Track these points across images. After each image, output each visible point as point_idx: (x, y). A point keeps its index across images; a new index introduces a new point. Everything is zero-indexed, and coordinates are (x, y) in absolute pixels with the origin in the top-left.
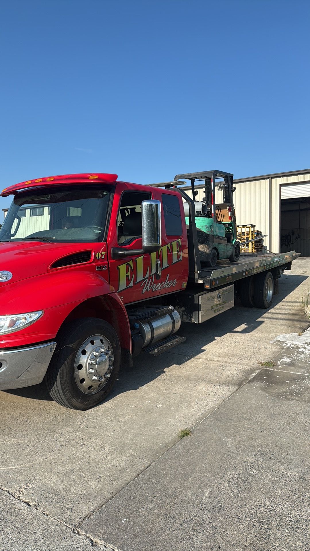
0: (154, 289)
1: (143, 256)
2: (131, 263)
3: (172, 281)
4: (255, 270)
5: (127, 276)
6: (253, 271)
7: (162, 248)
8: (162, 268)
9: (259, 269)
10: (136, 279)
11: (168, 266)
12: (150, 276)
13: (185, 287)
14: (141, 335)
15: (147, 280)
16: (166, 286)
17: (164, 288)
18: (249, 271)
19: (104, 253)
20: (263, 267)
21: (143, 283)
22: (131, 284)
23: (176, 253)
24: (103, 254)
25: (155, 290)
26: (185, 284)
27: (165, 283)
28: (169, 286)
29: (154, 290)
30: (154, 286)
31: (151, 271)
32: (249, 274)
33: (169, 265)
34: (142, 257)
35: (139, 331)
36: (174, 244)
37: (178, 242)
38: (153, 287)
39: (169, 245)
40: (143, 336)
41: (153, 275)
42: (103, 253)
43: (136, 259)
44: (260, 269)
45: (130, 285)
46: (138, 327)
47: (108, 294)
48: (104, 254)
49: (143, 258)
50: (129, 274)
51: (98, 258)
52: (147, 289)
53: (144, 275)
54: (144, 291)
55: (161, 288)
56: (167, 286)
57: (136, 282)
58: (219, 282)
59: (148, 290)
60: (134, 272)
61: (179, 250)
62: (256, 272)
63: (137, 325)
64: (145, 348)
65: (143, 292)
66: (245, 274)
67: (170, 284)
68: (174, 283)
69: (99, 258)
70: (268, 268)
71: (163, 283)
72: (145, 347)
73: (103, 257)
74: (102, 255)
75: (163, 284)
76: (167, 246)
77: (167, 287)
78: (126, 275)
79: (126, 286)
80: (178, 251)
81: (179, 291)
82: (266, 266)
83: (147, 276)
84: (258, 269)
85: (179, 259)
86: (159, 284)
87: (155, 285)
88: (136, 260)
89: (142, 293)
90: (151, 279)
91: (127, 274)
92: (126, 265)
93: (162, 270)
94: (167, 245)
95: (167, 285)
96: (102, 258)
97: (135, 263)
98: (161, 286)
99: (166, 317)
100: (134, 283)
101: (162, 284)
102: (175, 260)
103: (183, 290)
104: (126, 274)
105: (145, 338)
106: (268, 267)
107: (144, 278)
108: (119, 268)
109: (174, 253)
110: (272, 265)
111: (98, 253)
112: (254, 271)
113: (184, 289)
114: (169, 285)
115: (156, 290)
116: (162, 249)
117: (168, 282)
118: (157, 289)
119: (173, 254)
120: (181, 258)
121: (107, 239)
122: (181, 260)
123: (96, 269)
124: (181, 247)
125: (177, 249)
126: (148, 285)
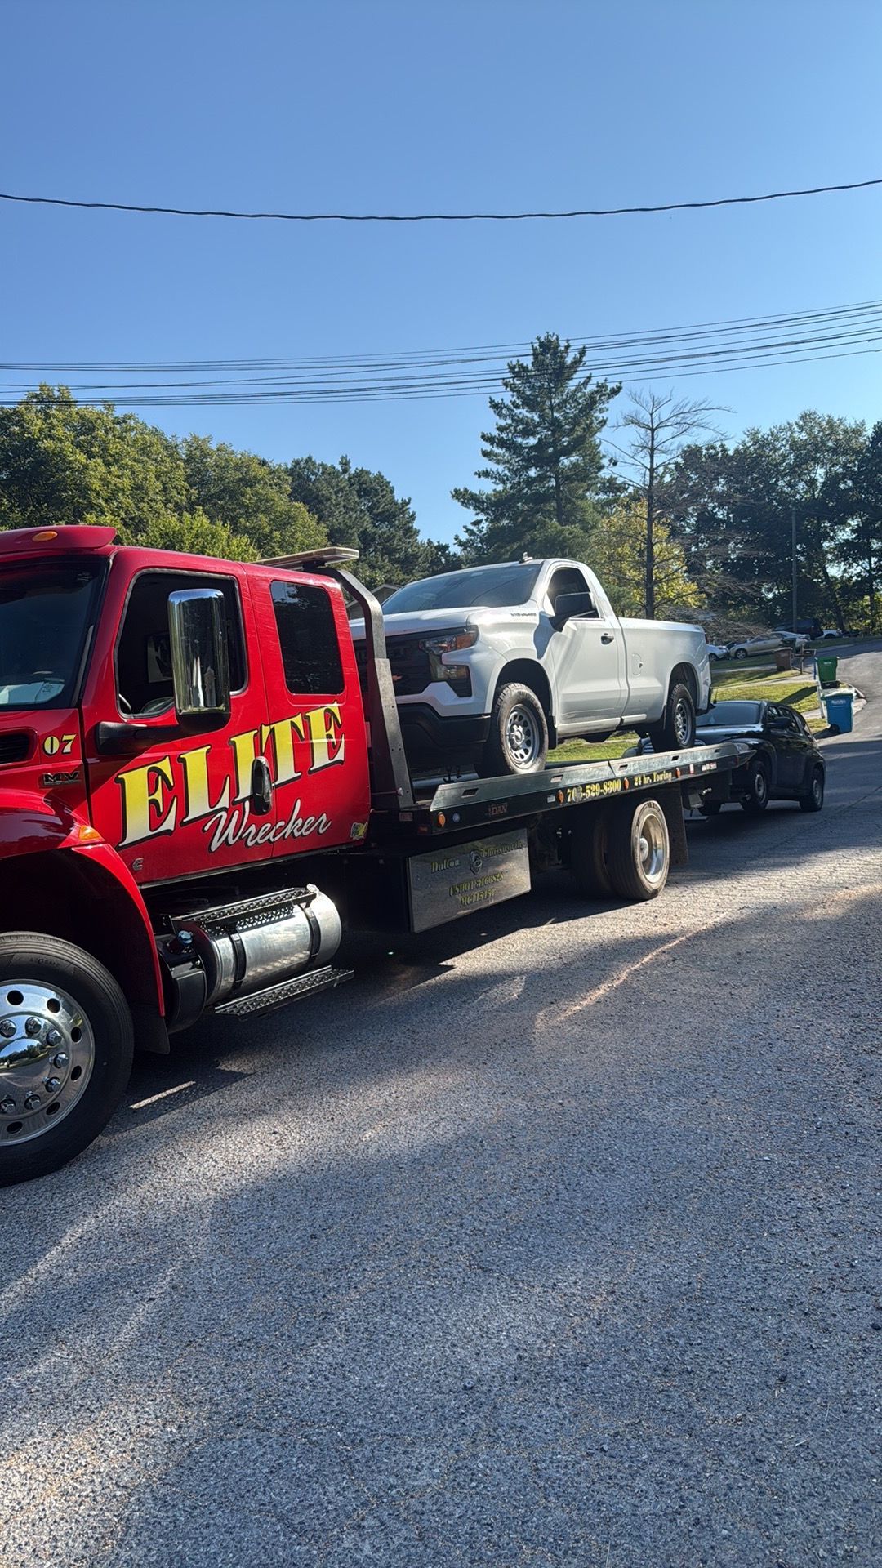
0: (251, 841)
1: (209, 747)
2: (165, 766)
3: (313, 818)
4: (591, 791)
5: (153, 802)
6: (584, 791)
7: (274, 728)
9: (605, 786)
10: (184, 808)
11: (300, 776)
12: (232, 803)
13: (361, 837)
14: (200, 966)
15: (224, 814)
16: (292, 832)
17: (286, 836)
18: (569, 791)
19: (72, 737)
20: (619, 781)
21: (212, 821)
22: (169, 823)
23: (326, 740)
24: (66, 741)
25: (257, 842)
26: (361, 830)
27: (288, 823)
28: (304, 834)
29: (250, 844)
30: (250, 833)
31: (235, 788)
32: (569, 800)
33: (300, 774)
34: (205, 750)
36: (317, 717)
37: (328, 711)
38: (247, 833)
39: (298, 720)
40: (208, 966)
41: (243, 801)
42: (66, 738)
43: (182, 756)
44: (608, 786)
45: (162, 829)
46: (190, 941)
47: (73, 849)
48: (69, 741)
49: (208, 752)
50: (158, 796)
51: (49, 752)
52: (227, 837)
53: (214, 798)
54: (215, 845)
55: (274, 836)
56: (299, 830)
57: (185, 820)
58: (461, 817)
59: (231, 841)
60: (178, 790)
61: (332, 732)
62: (593, 794)
63: (185, 936)
65: (214, 847)
66: (554, 800)
67: (306, 827)
68: (322, 824)
69: (52, 751)
70: (639, 786)
71: (282, 823)
73: (67, 749)
74: (63, 744)
75: (281, 827)
76: (292, 723)
77: (297, 834)
78: (150, 800)
79: (151, 831)
80: (329, 737)
82: (631, 779)
83: (224, 802)
84: (602, 788)
85: (336, 759)
86: (269, 825)
87: (253, 828)
88: (183, 758)
89: (211, 852)
90: (237, 812)
91: (152, 797)
92: (149, 770)
93: (273, 787)
94: (292, 720)
95: (295, 831)
96: (65, 751)
97: (180, 767)
98: (274, 830)
99: (291, 914)
100: (180, 824)
101: (278, 825)
102: (321, 759)
103: (355, 844)
104: (150, 795)
105: (216, 971)
106: (636, 784)
107: (211, 808)
108: (122, 779)
109: (314, 741)
110: (653, 780)
111: (49, 739)
112: (588, 791)
114: (303, 830)
115: (260, 842)
116: (272, 731)
117: (300, 821)
118: (261, 838)
119: (312, 744)
120: (340, 756)
121: (82, 700)
122: (340, 761)
123: (45, 783)
124: (339, 726)
125: (327, 731)
126: (227, 827)
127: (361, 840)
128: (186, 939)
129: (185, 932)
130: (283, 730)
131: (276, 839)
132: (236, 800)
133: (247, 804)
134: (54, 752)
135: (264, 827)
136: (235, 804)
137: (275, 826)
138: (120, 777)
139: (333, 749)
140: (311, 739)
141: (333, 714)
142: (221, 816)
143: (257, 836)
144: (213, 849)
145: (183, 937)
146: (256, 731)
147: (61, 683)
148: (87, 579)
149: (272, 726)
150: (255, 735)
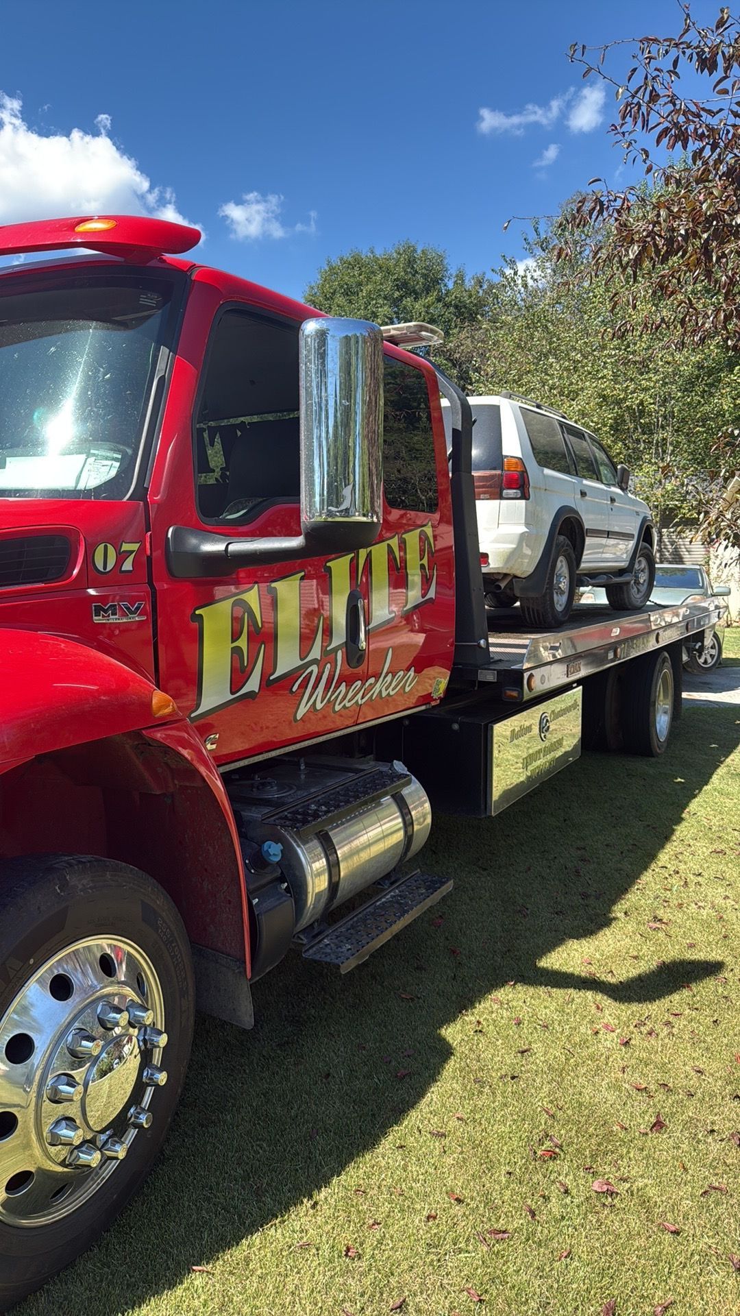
0: (339, 704)
2: (252, 598)
3: (402, 673)
5: (236, 651)
7: (371, 551)
8: (371, 626)
10: (271, 662)
11: (393, 618)
12: (324, 651)
13: (442, 695)
14: (287, 889)
15: (315, 668)
16: (380, 691)
17: (374, 697)
18: (623, 646)
19: (135, 547)
21: (301, 678)
22: (253, 684)
23: (419, 572)
24: (124, 551)
25: (344, 706)
26: (443, 684)
27: (377, 681)
28: (392, 693)
29: (337, 708)
30: (339, 693)
31: (328, 632)
32: (622, 656)
33: (393, 615)
34: (297, 577)
35: (282, 873)
36: (412, 538)
37: (422, 533)
38: (336, 694)
39: (394, 542)
40: (298, 888)
41: (335, 650)
42: (126, 547)
43: (272, 586)
46: (277, 859)
48: (133, 552)
50: (243, 643)
51: (101, 568)
52: (315, 700)
53: (305, 649)
54: (302, 711)
55: (362, 698)
56: (387, 688)
57: (271, 678)
59: (319, 706)
60: (266, 634)
61: (425, 561)
63: (274, 851)
64: (302, 937)
65: (299, 715)
66: (612, 656)
67: (393, 684)
68: (409, 682)
69: (105, 567)
71: (372, 680)
72: (304, 931)
73: (128, 566)
74: (122, 556)
75: (371, 684)
76: (389, 545)
77: (384, 694)
78: (232, 648)
79: (232, 693)
80: (422, 567)
81: (423, 708)
83: (316, 653)
84: (643, 642)
85: (428, 597)
86: (359, 683)
87: (343, 687)
88: (275, 588)
90: (329, 666)
91: (235, 644)
92: (234, 604)
93: (367, 633)
94: (389, 542)
95: (383, 689)
96: (124, 568)
97: (269, 598)
98: (363, 690)
99: (380, 804)
100: (266, 682)
101: (367, 684)
102: (414, 595)
103: (433, 704)
104: (233, 640)
105: (306, 896)
107: (302, 659)
108: (201, 616)
109: (408, 571)
111: (102, 547)
112: (635, 646)
113: (438, 701)
114: (390, 689)
115: (348, 705)
116: (369, 555)
117: (390, 677)
118: (349, 701)
119: (407, 575)
120: (432, 594)
121: (147, 489)
122: (432, 598)
123: (95, 618)
124: (432, 553)
125: (421, 559)
126: (317, 687)
127: (440, 698)
128: (274, 854)
129: (273, 844)
130: (379, 552)
131: (364, 700)
132: (328, 649)
133: (340, 654)
134: (108, 570)
135: (353, 687)
136: (328, 655)
137: (365, 684)
138: (197, 612)
139: (426, 582)
140: (406, 569)
141: (427, 538)
142: (311, 673)
143: (344, 699)
144: (298, 718)
145: (271, 851)
146: (353, 555)
147: (116, 460)
148: (152, 303)
149: (369, 549)
150: (352, 560)
